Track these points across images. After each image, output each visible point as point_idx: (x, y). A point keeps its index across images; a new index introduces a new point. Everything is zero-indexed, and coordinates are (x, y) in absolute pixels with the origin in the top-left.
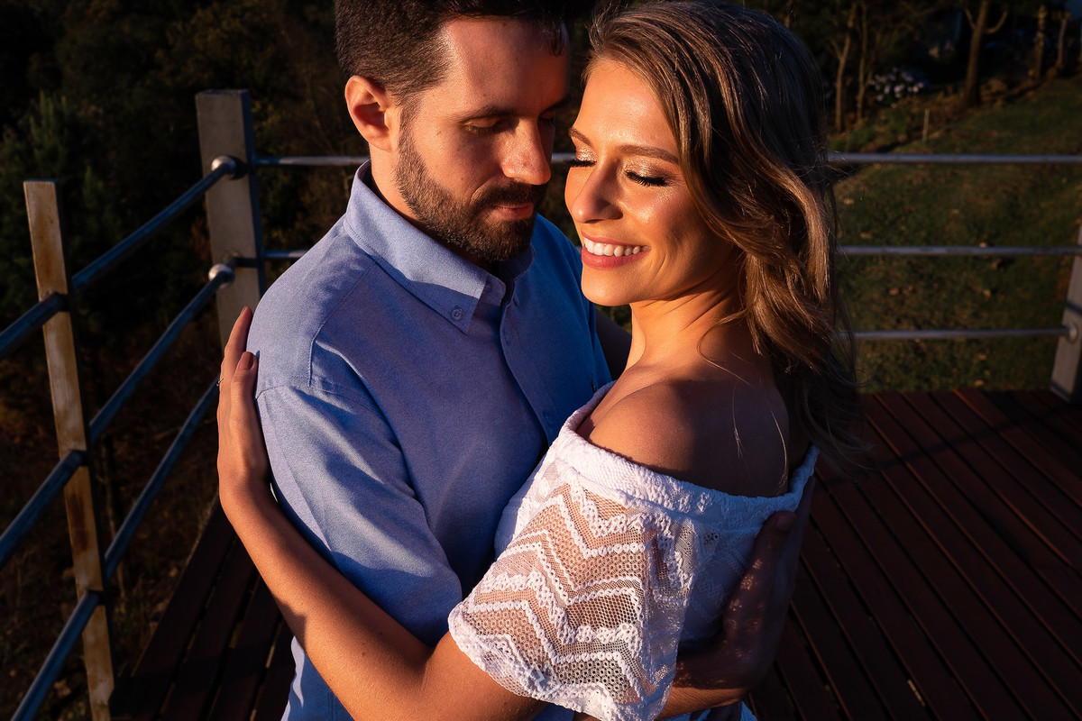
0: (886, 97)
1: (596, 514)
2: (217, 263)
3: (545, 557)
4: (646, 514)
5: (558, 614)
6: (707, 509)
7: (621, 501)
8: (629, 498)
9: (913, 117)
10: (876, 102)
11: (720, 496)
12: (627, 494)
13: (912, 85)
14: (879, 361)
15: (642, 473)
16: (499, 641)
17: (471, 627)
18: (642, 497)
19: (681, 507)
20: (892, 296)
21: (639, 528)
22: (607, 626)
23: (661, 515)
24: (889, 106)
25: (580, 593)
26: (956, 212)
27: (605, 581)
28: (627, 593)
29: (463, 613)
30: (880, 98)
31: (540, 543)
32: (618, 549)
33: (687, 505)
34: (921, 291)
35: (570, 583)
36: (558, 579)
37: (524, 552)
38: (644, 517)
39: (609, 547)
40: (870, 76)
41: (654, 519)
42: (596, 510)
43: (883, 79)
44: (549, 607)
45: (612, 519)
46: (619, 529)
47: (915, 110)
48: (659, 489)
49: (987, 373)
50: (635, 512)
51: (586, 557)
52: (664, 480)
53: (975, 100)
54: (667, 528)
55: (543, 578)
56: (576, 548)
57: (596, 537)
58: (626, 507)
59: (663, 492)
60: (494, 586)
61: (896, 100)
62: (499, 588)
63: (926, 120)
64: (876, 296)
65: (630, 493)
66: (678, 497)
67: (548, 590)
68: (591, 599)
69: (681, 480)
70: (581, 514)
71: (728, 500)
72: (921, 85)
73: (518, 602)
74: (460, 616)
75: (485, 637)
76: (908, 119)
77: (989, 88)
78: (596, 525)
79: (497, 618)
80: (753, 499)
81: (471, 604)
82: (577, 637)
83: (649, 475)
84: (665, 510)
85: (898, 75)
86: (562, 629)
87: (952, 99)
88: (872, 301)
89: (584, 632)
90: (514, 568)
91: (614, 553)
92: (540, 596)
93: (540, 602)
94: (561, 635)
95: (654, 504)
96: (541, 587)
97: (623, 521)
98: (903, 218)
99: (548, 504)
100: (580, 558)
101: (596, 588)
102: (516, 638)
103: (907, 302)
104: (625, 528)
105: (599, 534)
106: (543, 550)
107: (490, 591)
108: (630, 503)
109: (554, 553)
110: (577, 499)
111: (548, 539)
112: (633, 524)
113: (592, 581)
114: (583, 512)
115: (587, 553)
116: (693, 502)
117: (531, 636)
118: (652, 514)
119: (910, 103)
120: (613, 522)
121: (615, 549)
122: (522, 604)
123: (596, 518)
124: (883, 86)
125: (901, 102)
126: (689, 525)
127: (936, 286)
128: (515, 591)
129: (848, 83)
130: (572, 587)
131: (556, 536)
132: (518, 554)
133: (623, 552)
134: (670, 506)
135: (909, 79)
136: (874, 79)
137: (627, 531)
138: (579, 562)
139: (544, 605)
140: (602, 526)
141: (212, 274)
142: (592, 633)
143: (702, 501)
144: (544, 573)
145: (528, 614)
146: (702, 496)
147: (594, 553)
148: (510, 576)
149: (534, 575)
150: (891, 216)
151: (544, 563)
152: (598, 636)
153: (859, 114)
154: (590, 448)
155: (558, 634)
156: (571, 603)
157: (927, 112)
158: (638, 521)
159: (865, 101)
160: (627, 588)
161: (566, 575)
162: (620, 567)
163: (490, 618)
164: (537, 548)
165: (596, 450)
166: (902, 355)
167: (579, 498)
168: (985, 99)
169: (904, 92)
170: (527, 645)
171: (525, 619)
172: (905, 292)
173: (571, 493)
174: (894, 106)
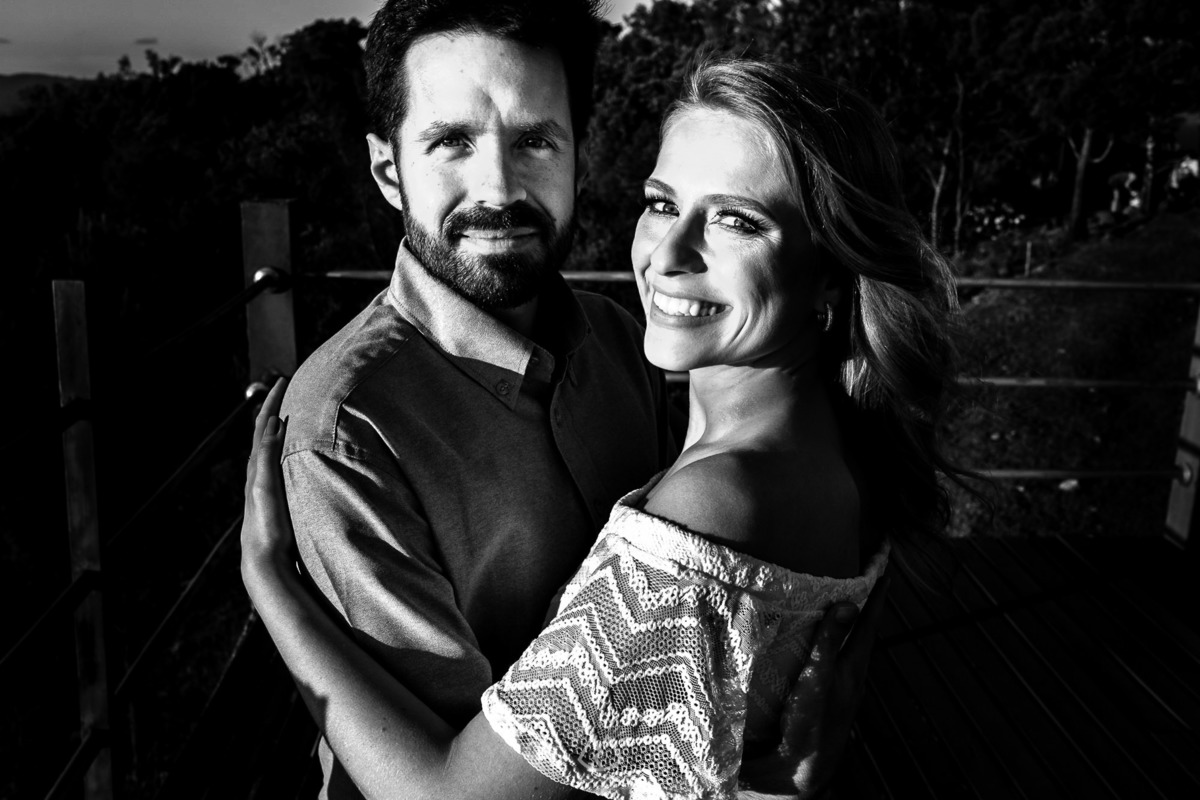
0: (985, 228)
1: (646, 585)
2: (254, 381)
3: (590, 632)
4: (699, 586)
5: (602, 694)
6: (767, 585)
7: (673, 571)
8: (682, 568)
9: (1014, 250)
10: (975, 233)
11: (781, 571)
12: (680, 564)
13: (1014, 216)
14: (979, 512)
15: (696, 541)
16: (537, 721)
17: (506, 706)
18: (696, 568)
19: (738, 580)
20: (993, 441)
21: (692, 601)
22: (655, 708)
23: (717, 588)
24: (989, 238)
25: (626, 671)
26: (1062, 351)
27: (654, 658)
28: (677, 670)
29: (499, 691)
30: (979, 230)
31: (585, 617)
32: (668, 623)
33: (745, 579)
34: (1025, 436)
35: (616, 659)
36: (602, 655)
37: (568, 628)
38: (698, 590)
39: (659, 622)
40: (967, 206)
41: (708, 593)
42: (646, 581)
43: (982, 210)
44: (592, 685)
45: (663, 590)
46: (671, 602)
47: (1016, 243)
48: (714, 560)
49: (1099, 527)
50: (688, 584)
51: (634, 632)
52: (720, 550)
53: (1080, 234)
54: (724, 602)
55: (587, 654)
56: (623, 622)
57: (645, 610)
58: (679, 578)
59: (719, 563)
60: (534, 663)
61: (996, 232)
62: (540, 664)
63: (1028, 254)
64: (975, 441)
65: (684, 563)
66: (735, 569)
67: (592, 667)
68: (638, 679)
69: (738, 552)
70: (631, 585)
71: (790, 576)
72: (1023, 217)
73: (558, 680)
74: (495, 694)
75: (521, 717)
76: (1009, 253)
77: (1096, 220)
78: (646, 597)
79: (535, 696)
80: (819, 578)
81: (507, 683)
82: (622, 720)
83: (704, 544)
84: (721, 583)
85: (998, 206)
86: (606, 710)
87: (1055, 232)
88: (971, 446)
89: (629, 715)
90: (555, 644)
91: (664, 628)
92: (583, 674)
93: (582, 681)
94: (604, 717)
95: (709, 576)
96: (584, 663)
97: (675, 593)
98: (1005, 358)
99: (596, 577)
100: (627, 634)
101: (644, 666)
102: (554, 718)
103: (1010, 448)
104: (677, 602)
105: (649, 607)
106: (588, 625)
107: (529, 668)
108: (683, 574)
109: (599, 627)
110: (627, 570)
111: (594, 612)
112: (686, 597)
113: (640, 659)
114: (633, 583)
115: (635, 628)
116: (752, 575)
117: (572, 717)
118: (706, 587)
119: (1011, 235)
120: (664, 595)
121: (665, 624)
122: (563, 682)
123: (646, 590)
124: (982, 217)
125: (1001, 235)
126: (747, 601)
127: (1041, 431)
128: (557, 667)
129: (945, 213)
130: (618, 664)
131: (603, 609)
132: (562, 630)
133: (674, 627)
134: (727, 579)
135: (1010, 210)
136: (972, 209)
137: (680, 604)
138: (626, 637)
139: (587, 683)
140: (653, 598)
141: (249, 393)
142: (639, 715)
143: (762, 575)
144: (587, 649)
145: (569, 693)
146: (761, 570)
147: (643, 627)
148: (551, 651)
149: (578, 650)
150: (991, 355)
151: (589, 639)
152: (645, 719)
153: (956, 246)
154: (642, 517)
155: (601, 715)
156: (617, 682)
157: (1029, 245)
158: (691, 593)
159: (962, 231)
160: (677, 666)
161: (612, 651)
162: (670, 643)
163: (527, 696)
164: (582, 623)
165: (648, 519)
166: (1005, 505)
167: (629, 568)
168: (1092, 232)
169: (1004, 224)
170: (567, 727)
171: (566, 698)
172: (1008, 437)
173: (621, 564)
174: (994, 238)
